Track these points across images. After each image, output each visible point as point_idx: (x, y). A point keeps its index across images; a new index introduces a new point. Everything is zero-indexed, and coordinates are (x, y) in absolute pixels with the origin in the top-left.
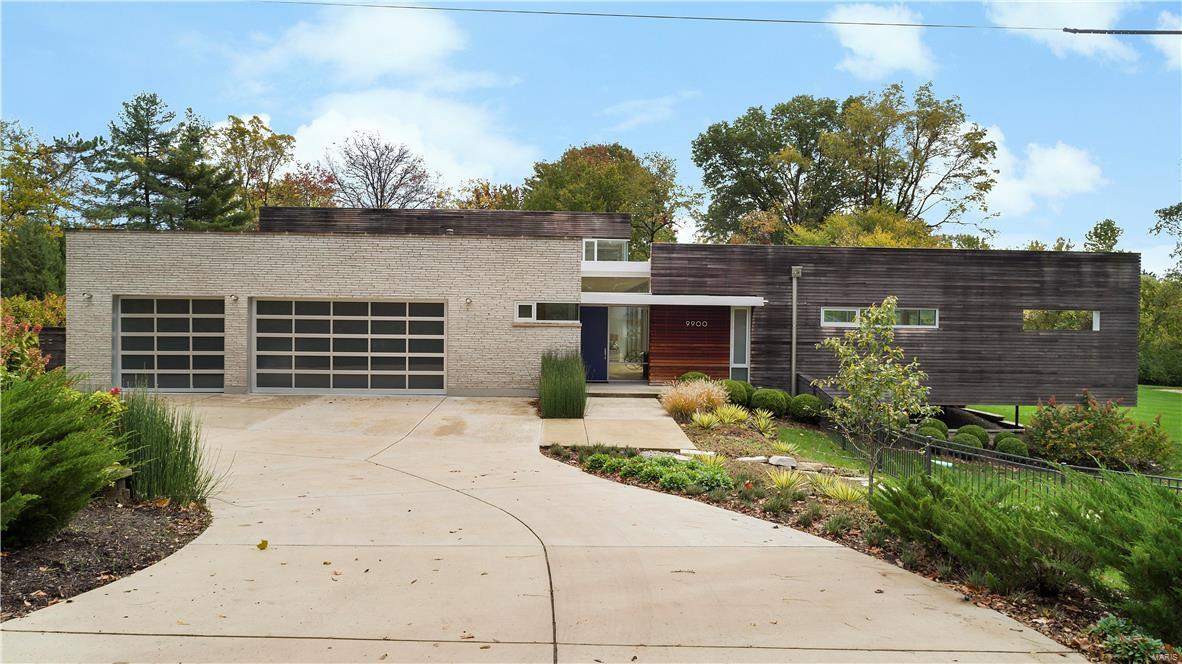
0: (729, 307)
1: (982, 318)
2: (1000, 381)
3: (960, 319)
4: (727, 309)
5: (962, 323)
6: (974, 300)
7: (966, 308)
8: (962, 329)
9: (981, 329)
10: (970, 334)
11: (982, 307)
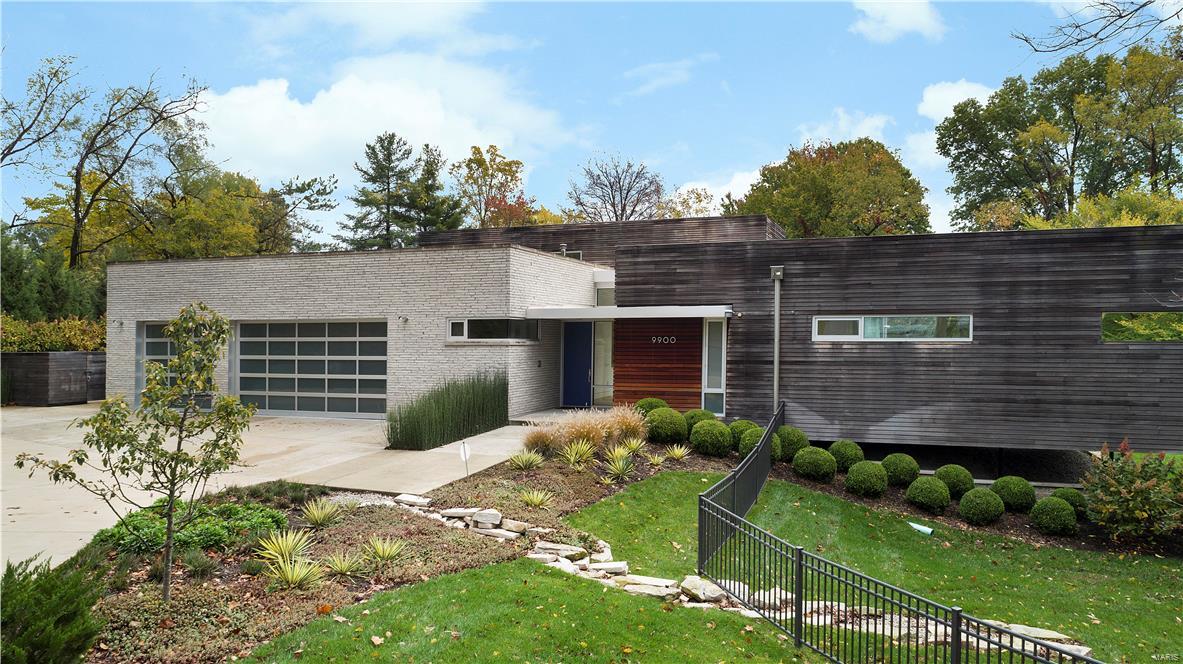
0: (702, 318)
1: (1037, 326)
2: (1067, 416)
3: (1005, 328)
4: (699, 321)
5: (1009, 333)
6: (1025, 301)
7: (1014, 312)
8: (1006, 342)
9: (1037, 341)
10: (1020, 349)
11: (1037, 310)
